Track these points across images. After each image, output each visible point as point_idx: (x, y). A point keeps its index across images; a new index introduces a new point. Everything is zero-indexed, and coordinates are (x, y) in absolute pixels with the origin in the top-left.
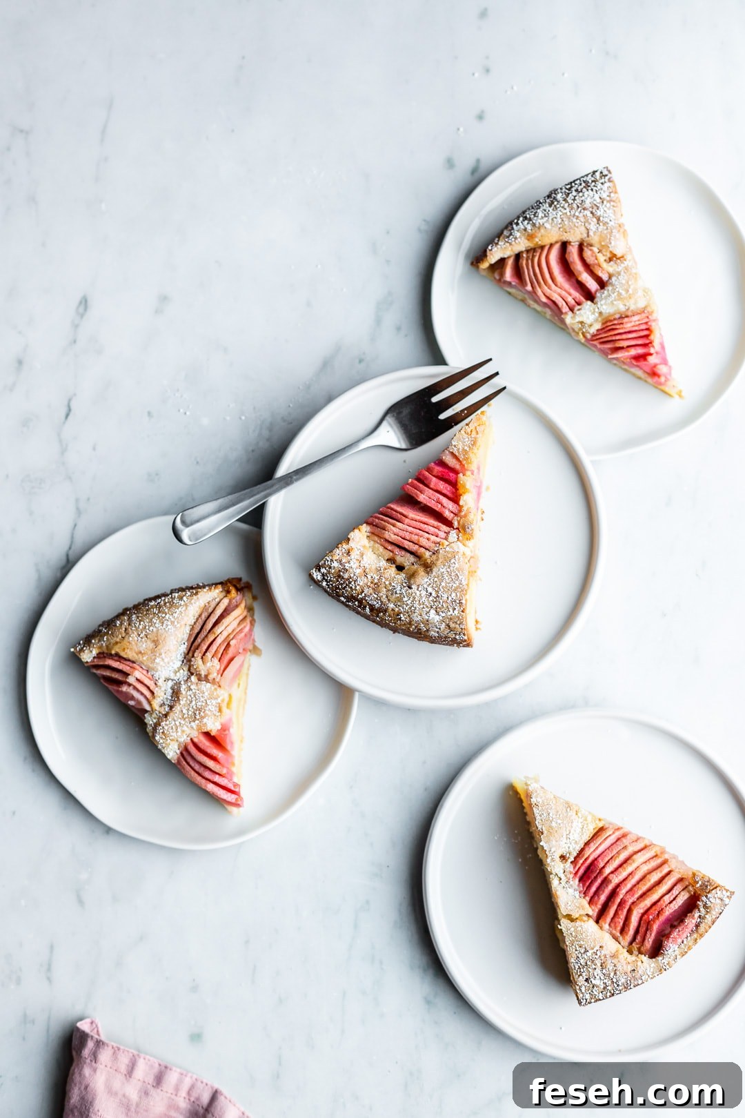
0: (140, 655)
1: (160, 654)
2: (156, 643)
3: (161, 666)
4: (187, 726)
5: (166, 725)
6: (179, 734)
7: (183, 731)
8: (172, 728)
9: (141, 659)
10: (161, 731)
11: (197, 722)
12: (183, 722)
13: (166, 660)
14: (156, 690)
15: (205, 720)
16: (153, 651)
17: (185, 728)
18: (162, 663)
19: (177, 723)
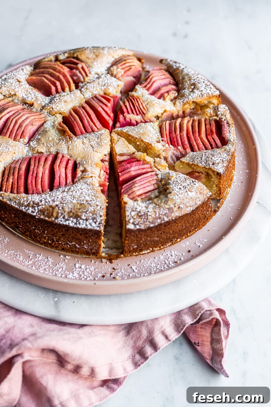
0: (87, 59)
1: (97, 61)
2: (97, 56)
3: (96, 67)
4: (99, 88)
5: (89, 85)
6: (94, 90)
7: (96, 89)
8: (92, 87)
9: (87, 61)
10: (86, 87)
11: (105, 87)
12: (98, 86)
13: (99, 65)
14: (89, 75)
15: (109, 87)
16: (94, 59)
17: (98, 88)
18: (96, 65)
19: (95, 86)
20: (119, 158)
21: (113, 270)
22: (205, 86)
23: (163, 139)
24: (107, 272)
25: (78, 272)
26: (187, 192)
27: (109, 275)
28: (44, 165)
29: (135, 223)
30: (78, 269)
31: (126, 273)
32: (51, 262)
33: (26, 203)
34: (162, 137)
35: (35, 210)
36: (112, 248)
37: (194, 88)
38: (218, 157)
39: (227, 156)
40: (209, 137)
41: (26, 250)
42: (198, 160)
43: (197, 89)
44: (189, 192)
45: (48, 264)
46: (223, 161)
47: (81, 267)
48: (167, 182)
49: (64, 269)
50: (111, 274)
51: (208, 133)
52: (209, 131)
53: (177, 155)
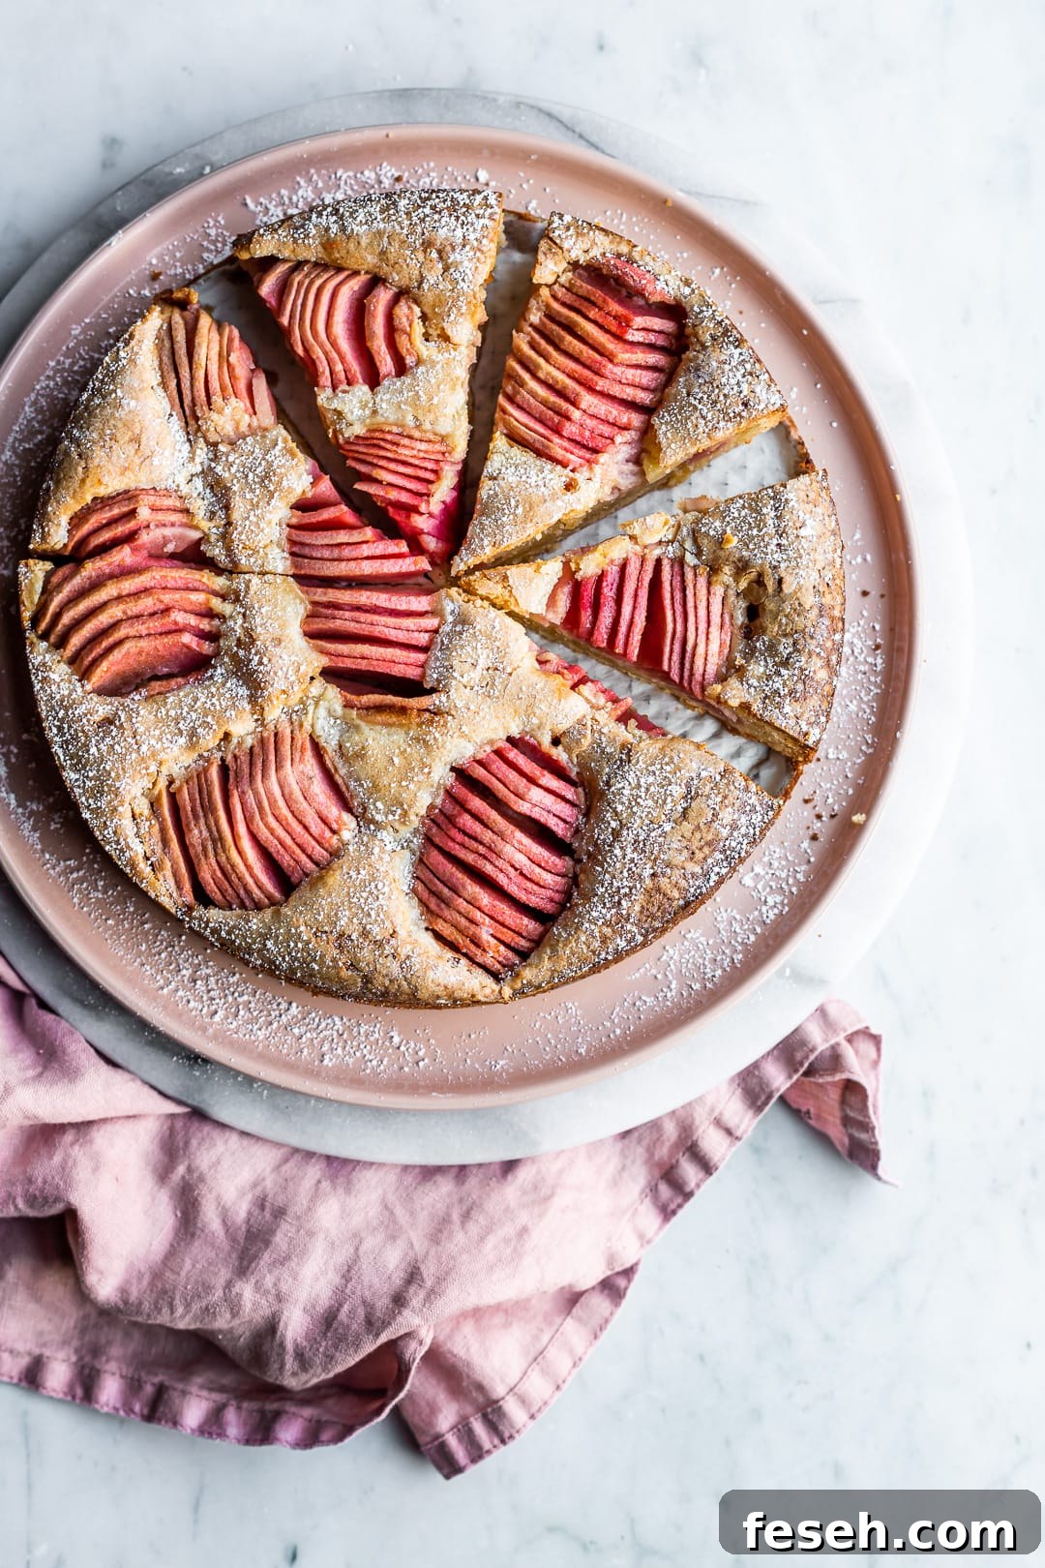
4: (269, 512)
7: (271, 525)
8: (252, 531)
10: (241, 546)
11: (276, 495)
20: (557, 616)
21: (810, 805)
22: (453, 218)
23: (570, 467)
24: (806, 823)
25: (768, 889)
26: (798, 536)
27: (819, 824)
28: (493, 832)
29: (813, 719)
30: (760, 887)
31: (835, 782)
32: (702, 935)
33: (596, 944)
34: (565, 466)
35: (630, 932)
36: (755, 772)
37: (440, 252)
38: (731, 374)
39: (739, 350)
40: (629, 337)
41: (629, 975)
42: (701, 430)
43: (448, 248)
44: (803, 532)
45: (701, 947)
46: (751, 374)
47: (757, 875)
48: (734, 562)
49: (738, 917)
50: (819, 817)
51: (614, 329)
52: (613, 325)
53: (627, 456)
